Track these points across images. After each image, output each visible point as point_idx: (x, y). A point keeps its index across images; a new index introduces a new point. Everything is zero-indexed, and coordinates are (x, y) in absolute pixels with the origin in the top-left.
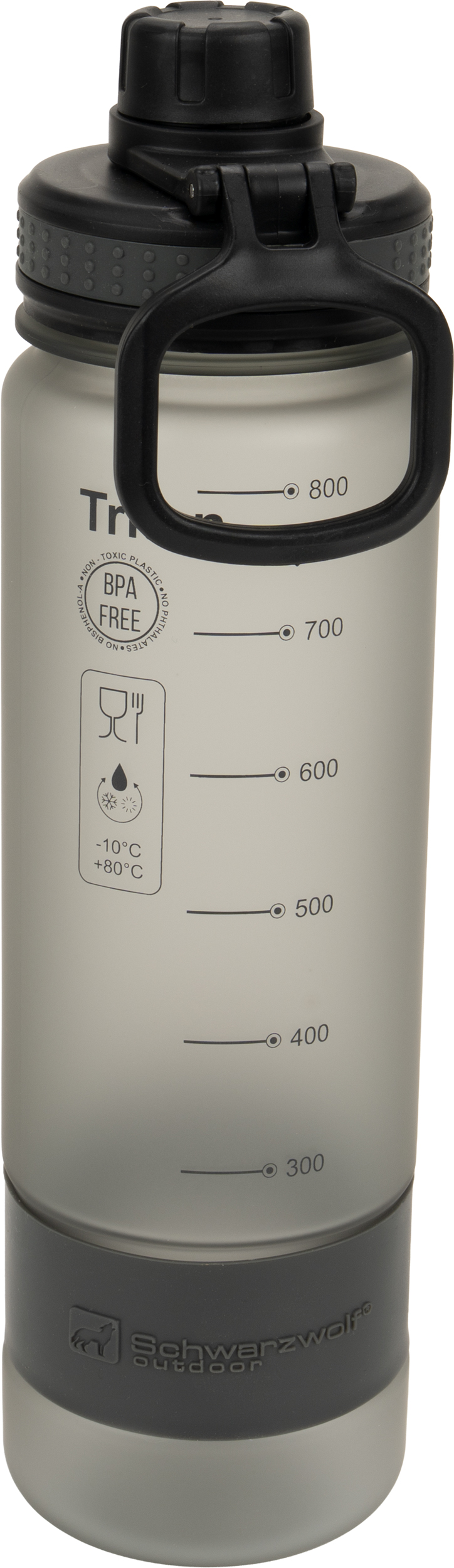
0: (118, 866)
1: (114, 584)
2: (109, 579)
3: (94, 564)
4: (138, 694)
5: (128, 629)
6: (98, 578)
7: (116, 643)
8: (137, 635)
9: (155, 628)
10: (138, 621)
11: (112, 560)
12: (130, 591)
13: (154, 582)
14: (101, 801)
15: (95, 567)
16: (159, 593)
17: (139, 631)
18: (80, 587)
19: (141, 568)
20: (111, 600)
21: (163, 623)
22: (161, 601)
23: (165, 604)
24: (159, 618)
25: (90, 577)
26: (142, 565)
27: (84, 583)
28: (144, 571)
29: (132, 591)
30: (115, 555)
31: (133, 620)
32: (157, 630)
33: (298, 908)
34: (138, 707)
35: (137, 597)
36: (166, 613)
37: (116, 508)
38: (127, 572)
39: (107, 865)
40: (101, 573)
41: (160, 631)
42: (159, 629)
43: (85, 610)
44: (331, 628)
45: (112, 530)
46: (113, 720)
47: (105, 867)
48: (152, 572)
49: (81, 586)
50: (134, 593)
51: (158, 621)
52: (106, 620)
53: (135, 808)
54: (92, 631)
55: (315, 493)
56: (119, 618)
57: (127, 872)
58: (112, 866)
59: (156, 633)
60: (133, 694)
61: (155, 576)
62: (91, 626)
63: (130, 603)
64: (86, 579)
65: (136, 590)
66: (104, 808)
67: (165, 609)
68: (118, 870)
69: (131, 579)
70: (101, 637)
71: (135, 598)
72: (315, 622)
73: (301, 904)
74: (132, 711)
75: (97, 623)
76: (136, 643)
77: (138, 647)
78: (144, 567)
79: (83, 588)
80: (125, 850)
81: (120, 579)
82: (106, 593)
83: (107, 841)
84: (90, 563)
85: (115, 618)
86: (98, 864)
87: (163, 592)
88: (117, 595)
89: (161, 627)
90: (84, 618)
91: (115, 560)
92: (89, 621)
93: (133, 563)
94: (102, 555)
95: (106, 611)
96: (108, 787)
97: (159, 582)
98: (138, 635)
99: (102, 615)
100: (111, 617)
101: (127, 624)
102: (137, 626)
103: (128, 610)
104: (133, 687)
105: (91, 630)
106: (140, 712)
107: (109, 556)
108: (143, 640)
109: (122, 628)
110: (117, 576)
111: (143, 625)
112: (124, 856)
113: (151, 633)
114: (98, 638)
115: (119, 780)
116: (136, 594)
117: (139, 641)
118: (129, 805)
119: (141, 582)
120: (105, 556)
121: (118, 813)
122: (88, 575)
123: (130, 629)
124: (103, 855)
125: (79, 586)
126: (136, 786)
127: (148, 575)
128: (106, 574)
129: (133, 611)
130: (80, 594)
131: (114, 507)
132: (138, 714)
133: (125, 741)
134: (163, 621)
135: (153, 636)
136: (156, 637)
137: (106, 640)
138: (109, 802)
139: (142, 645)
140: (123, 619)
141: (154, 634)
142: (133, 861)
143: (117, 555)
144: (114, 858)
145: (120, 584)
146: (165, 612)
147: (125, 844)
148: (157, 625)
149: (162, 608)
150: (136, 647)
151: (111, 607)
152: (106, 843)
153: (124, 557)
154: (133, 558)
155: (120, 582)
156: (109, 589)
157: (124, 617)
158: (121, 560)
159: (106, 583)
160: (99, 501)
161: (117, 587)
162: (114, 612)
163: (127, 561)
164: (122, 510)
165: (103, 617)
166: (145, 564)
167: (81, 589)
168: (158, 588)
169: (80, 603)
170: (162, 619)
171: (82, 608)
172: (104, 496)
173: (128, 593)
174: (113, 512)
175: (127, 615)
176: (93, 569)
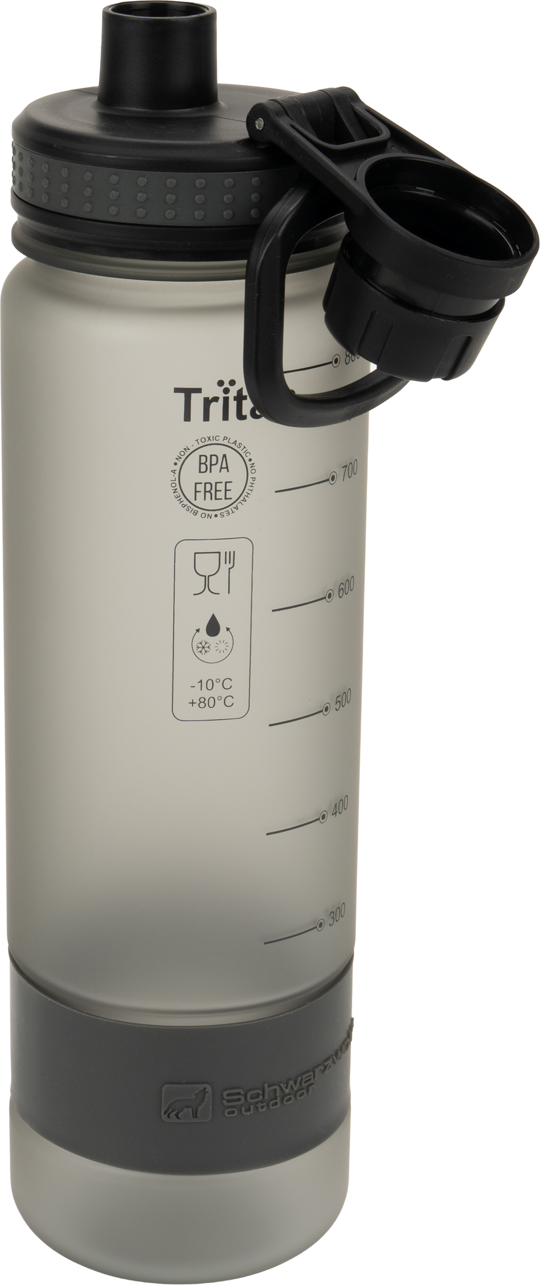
0: (212, 700)
1: (208, 463)
2: (203, 460)
3: (189, 449)
4: (230, 552)
5: (221, 499)
6: (194, 460)
7: (210, 513)
8: (229, 502)
9: (245, 493)
10: (230, 490)
11: (207, 443)
12: (223, 467)
13: (244, 455)
14: (195, 648)
15: (189, 452)
16: (248, 463)
17: (231, 499)
18: (174, 471)
19: (233, 446)
20: (205, 478)
21: (251, 488)
22: (249, 469)
23: (253, 471)
24: (249, 484)
25: (184, 461)
26: (233, 443)
27: (178, 467)
28: (236, 448)
29: (225, 466)
30: (209, 438)
31: (226, 490)
32: (247, 494)
33: (336, 703)
34: (230, 563)
35: (229, 470)
36: (254, 479)
37: (210, 399)
38: (220, 451)
39: (201, 702)
40: (194, 458)
41: (249, 496)
42: (248, 494)
43: (179, 490)
45: (206, 417)
46: (207, 579)
47: (199, 704)
48: (242, 447)
49: (175, 471)
50: (227, 468)
51: (248, 487)
52: (200, 496)
53: (225, 651)
54: (186, 507)
55: (348, 360)
56: (213, 491)
57: (220, 703)
58: (206, 702)
59: (246, 498)
60: (226, 553)
61: (245, 450)
62: (186, 502)
63: (224, 476)
64: (179, 464)
65: (228, 465)
66: (199, 655)
67: (253, 476)
68: (211, 704)
69: (225, 456)
70: (195, 509)
71: (228, 471)
72: (346, 466)
73: (339, 699)
74: (225, 567)
75: (192, 499)
76: (229, 509)
77: (230, 512)
78: (235, 444)
79: (177, 472)
80: (218, 686)
81: (214, 458)
82: (200, 472)
83: (201, 681)
84: (185, 449)
85: (209, 492)
86: (193, 703)
87: (252, 462)
88: (211, 472)
89: (249, 492)
90: (178, 497)
91: (210, 442)
92: (184, 499)
93: (226, 442)
94: (197, 440)
95: (200, 488)
96: (203, 635)
97: (248, 454)
98: (231, 501)
99: (196, 492)
100: (205, 492)
101: (220, 495)
102: (228, 495)
103: (222, 482)
104: (224, 547)
105: (185, 506)
106: (231, 567)
107: (203, 440)
108: (234, 505)
109: (216, 499)
110: (211, 456)
111: (234, 494)
112: (218, 691)
113: (242, 498)
114: (193, 512)
115: (213, 628)
116: (229, 468)
117: (231, 507)
118: (222, 647)
119: (232, 457)
120: (199, 441)
121: (212, 656)
122: (182, 460)
123: (223, 498)
124: (196, 694)
125: (172, 471)
126: (228, 629)
127: (239, 450)
128: (200, 456)
129: (226, 483)
130: (174, 478)
131: (209, 398)
132: (230, 569)
133: (219, 594)
134: (251, 486)
135: (243, 501)
136: (246, 501)
137: (200, 511)
138: (204, 647)
139: (234, 510)
140: (216, 491)
141: (244, 499)
142: (225, 693)
143: (211, 438)
144: (206, 694)
145: (214, 462)
146: (253, 478)
147: (218, 681)
148: (246, 490)
149: (250, 475)
150: (229, 513)
151: (205, 483)
152: (200, 683)
153: (217, 438)
154: (226, 438)
155: (214, 460)
156: (203, 468)
157: (218, 489)
158: (215, 442)
159: (200, 464)
160: (194, 396)
161: (211, 465)
162: (208, 486)
163: (221, 442)
164: (216, 399)
165: (197, 493)
166: (236, 441)
167: (174, 473)
168: (247, 459)
169: (174, 485)
170: (251, 485)
171: (176, 489)
172: (199, 391)
173: (221, 468)
174: (207, 402)
175: (221, 487)
176: (187, 454)
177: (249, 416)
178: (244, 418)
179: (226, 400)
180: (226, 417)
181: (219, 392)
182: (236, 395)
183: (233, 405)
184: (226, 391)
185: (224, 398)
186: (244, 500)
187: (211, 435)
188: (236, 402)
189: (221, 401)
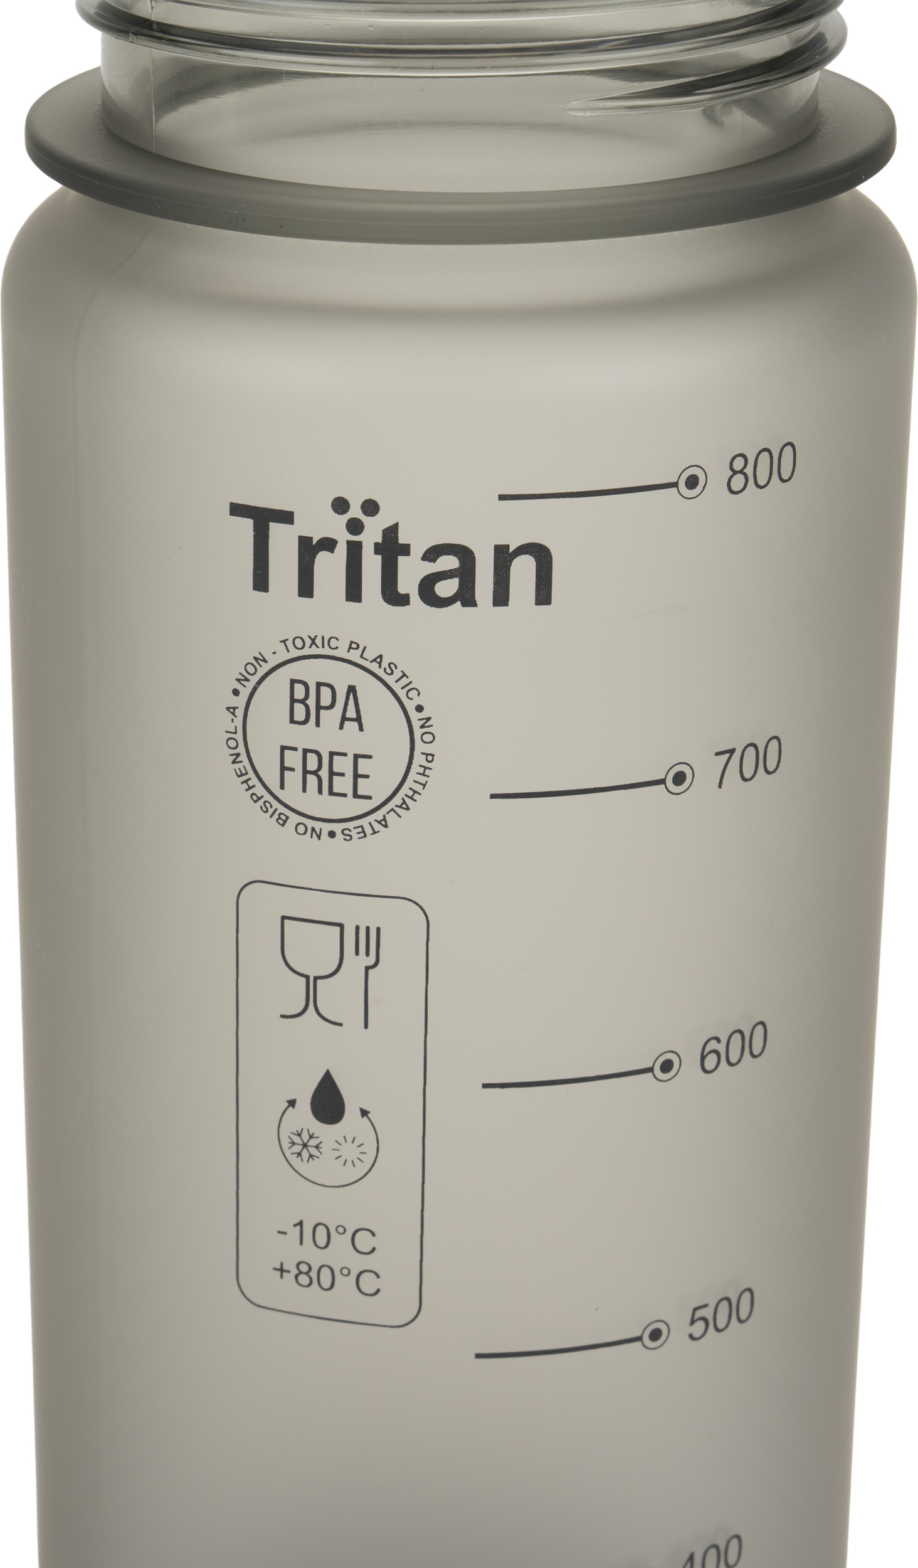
0: (326, 1273)
1: (311, 702)
2: (299, 692)
3: (265, 661)
4: (368, 929)
5: (345, 795)
6: (276, 689)
7: (318, 825)
8: (365, 806)
9: (405, 790)
10: (367, 777)
11: (307, 651)
12: (348, 716)
13: (402, 694)
14: (286, 1144)
15: (266, 668)
16: (414, 716)
17: (369, 798)
18: (232, 710)
19: (374, 667)
20: (305, 737)
21: (422, 779)
22: (418, 732)
23: (428, 738)
24: (415, 768)
25: (255, 689)
26: (375, 660)
27: (240, 702)
28: (380, 672)
29: (354, 716)
30: (313, 641)
31: (356, 776)
32: (410, 793)
33: (693, 1322)
34: (368, 954)
35: (365, 727)
36: (430, 758)
37: (314, 542)
38: (341, 676)
39: (301, 1273)
40: (278, 683)
41: (416, 796)
42: (415, 792)
43: (243, 757)
44: (761, 760)
45: (306, 588)
46: (311, 984)
47: (296, 1277)
48: (397, 674)
49: (234, 708)
50: (358, 719)
51: (413, 775)
52: (294, 779)
53: (362, 1157)
54: (261, 802)
55: (738, 482)
56: (324, 773)
57: (345, 1284)
58: (314, 1274)
59: (407, 800)
60: (357, 928)
61: (404, 681)
62: (259, 790)
63: (350, 740)
64: (245, 693)
65: (362, 714)
66: (294, 1159)
67: (428, 749)
68: (326, 1281)
69: (352, 690)
70: (283, 812)
71: (361, 729)
72: (732, 752)
73: (698, 1314)
74: (355, 964)
75: (274, 783)
76: (364, 822)
77: (368, 830)
78: (380, 663)
79: (240, 713)
80: (341, 1243)
81: (326, 693)
82: (292, 721)
83: (301, 1224)
84: (256, 659)
85: (315, 773)
86: (282, 1270)
87: (424, 715)
88: (318, 724)
89: (418, 788)
90: (242, 775)
91: (314, 651)
92: (254, 781)
93: (354, 656)
94: (284, 641)
95: (293, 759)
96: (304, 1111)
97: (413, 694)
98: (368, 805)
99: (283, 768)
100: (305, 772)
101: (343, 784)
102: (363, 787)
103: (345, 755)
104: (354, 914)
105: (259, 799)
106: (371, 960)
107: (299, 643)
108: (379, 815)
109: (331, 793)
110: (319, 685)
111: (377, 787)
112: (340, 1253)
113: (397, 800)
114: (276, 816)
115: (327, 1103)
116: (363, 721)
117: (371, 818)
118: (349, 1152)
119: (371, 693)
120: (289, 644)
121: (324, 1168)
122: (250, 685)
123: (350, 793)
124: (292, 1252)
125: (228, 709)
126: (364, 1113)
127: (390, 680)
128: (293, 683)
129: (356, 757)
130: (233, 725)
131: (311, 539)
132: (367, 969)
133: (340, 1025)
134: (423, 774)
135: (400, 807)
136: (408, 809)
137: (294, 819)
138: (306, 1146)
139: (377, 827)
140: (332, 774)
141: (404, 802)
142: (358, 1263)
143: (318, 641)
144: (316, 1258)
145: (326, 700)
146: (427, 755)
147: (341, 1230)
148: (409, 783)
149: (419, 747)
150: (363, 832)
151: (305, 751)
152: (298, 1228)
153: (333, 643)
154: (354, 646)
155: (326, 697)
156: (300, 712)
157: (335, 770)
158: (327, 651)
159: (293, 701)
160: (276, 530)
161: (319, 707)
162: (312, 761)
163: (342, 653)
164: (328, 544)
165: (286, 772)
166: (381, 657)
167: (233, 714)
168: (410, 707)
169: (232, 743)
170: (421, 770)
171: (238, 755)
172: (286, 517)
173: (344, 719)
174: (309, 550)
175: (343, 765)
176: (261, 672)
177: (415, 598)
178: (404, 600)
179: (355, 550)
180: (354, 592)
181: (336, 527)
182: (380, 540)
184: (355, 526)
185: (349, 543)
186: (404, 806)
187: (319, 632)
188: (380, 557)
189: (341, 550)
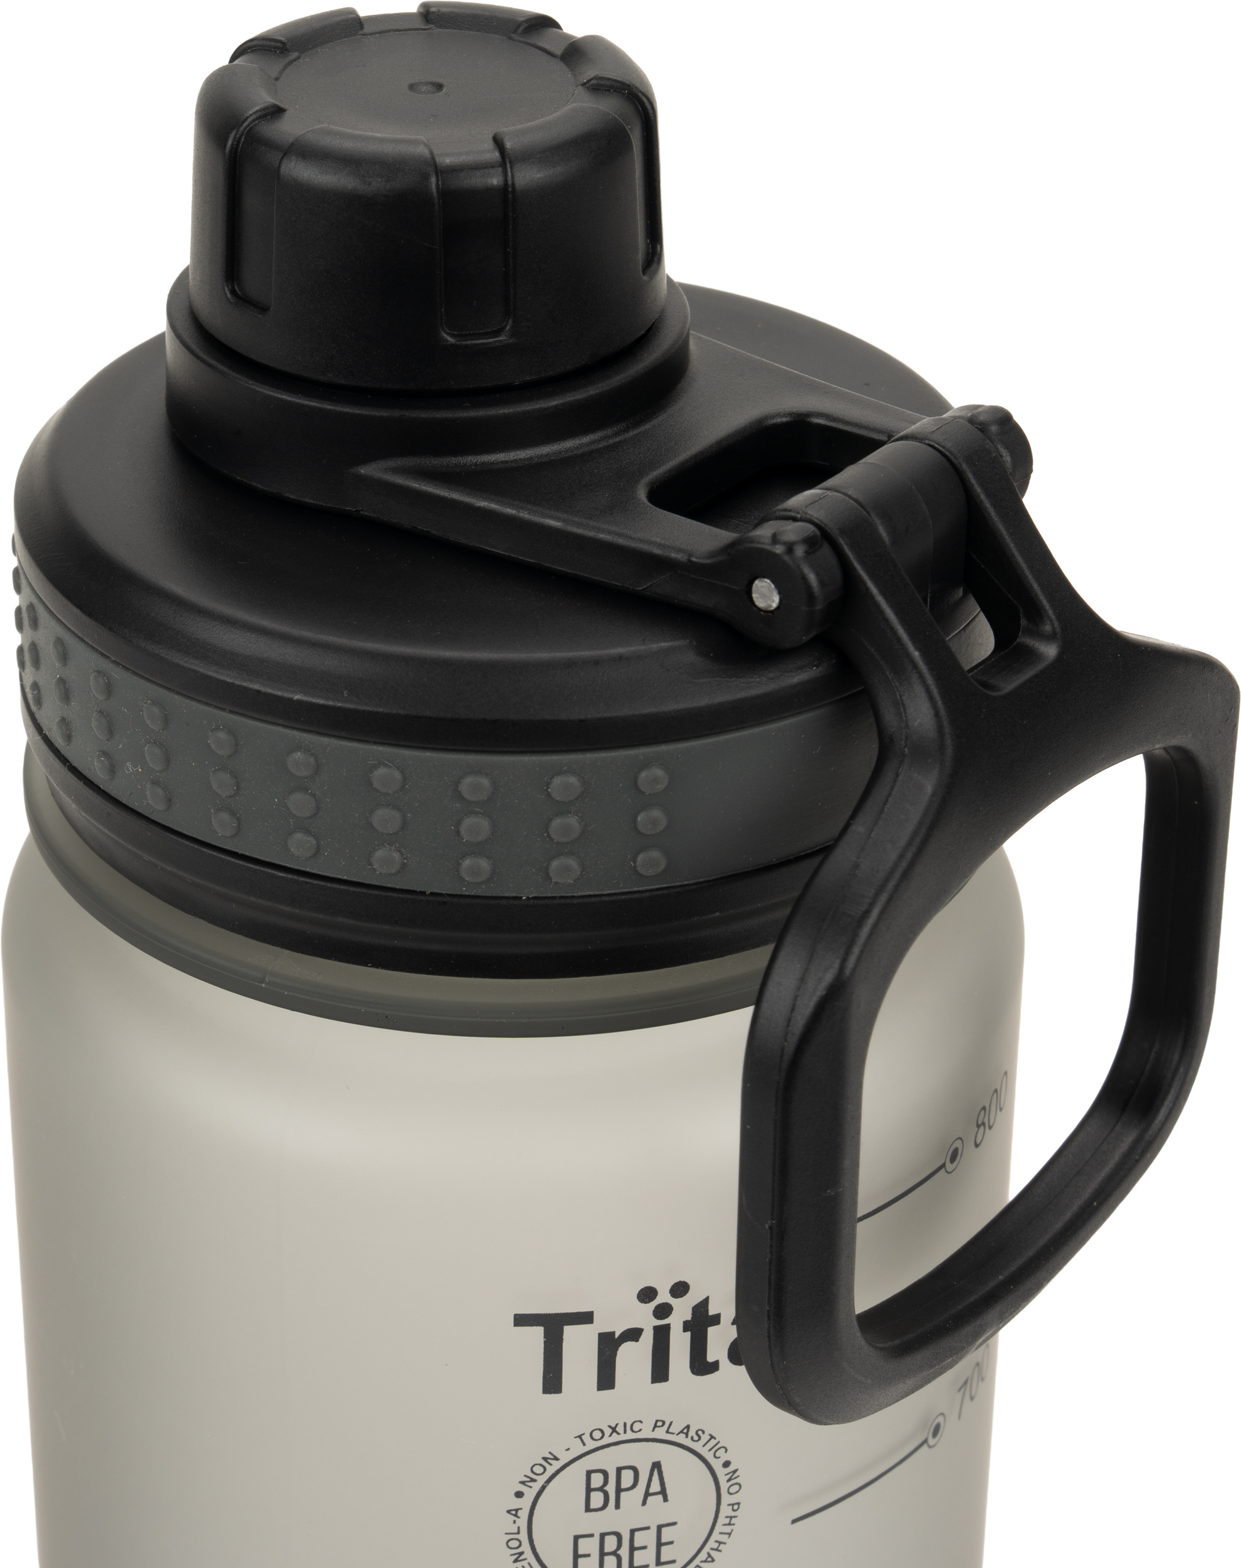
1: (611, 1488)
2: (597, 1480)
3: (556, 1459)
6: (571, 1482)
9: (711, 1544)
10: (671, 1543)
11: (606, 1441)
12: (651, 1491)
13: (709, 1457)
15: (557, 1465)
16: (721, 1472)
17: (674, 1562)
18: (514, 1512)
19: (681, 1439)
20: (603, 1522)
21: (728, 1529)
22: (724, 1486)
23: (735, 1489)
24: (722, 1519)
25: (543, 1488)
26: (682, 1432)
27: (525, 1503)
28: (687, 1442)
29: (659, 1490)
30: (614, 1430)
31: (659, 1544)
35: (669, 1497)
36: (736, 1507)
37: (617, 1336)
41: (722, 1547)
42: (720, 1543)
43: (528, 1554)
44: (980, 1374)
45: (606, 1379)
48: (705, 1438)
49: (517, 1510)
50: (663, 1492)
51: (719, 1528)
52: (588, 1564)
55: (980, 1134)
56: (624, 1552)
59: (713, 1553)
61: (712, 1443)
63: (654, 1513)
64: (529, 1495)
65: (667, 1485)
67: (734, 1499)
69: (657, 1466)
71: (666, 1500)
72: (967, 1381)
78: (687, 1433)
79: (524, 1515)
81: (627, 1475)
82: (588, 1509)
84: (545, 1459)
85: (613, 1553)
87: (731, 1469)
88: (617, 1506)
89: (723, 1538)
91: (615, 1438)
93: (660, 1433)
94: (580, 1437)
95: (589, 1546)
97: (721, 1453)
99: (576, 1556)
100: (602, 1554)
101: (645, 1557)
102: (667, 1553)
103: (648, 1528)
107: (597, 1435)
110: (619, 1470)
111: (681, 1549)
113: (702, 1556)
116: (668, 1492)
119: (676, 1464)
120: (586, 1438)
122: (537, 1486)
123: (652, 1563)
125: (509, 1512)
127: (697, 1446)
128: (589, 1473)
129: (660, 1527)
130: (516, 1526)
131: (613, 1333)
134: (730, 1524)
135: (705, 1561)
136: (713, 1560)
140: (632, 1549)
141: (709, 1556)
143: (620, 1429)
145: (627, 1482)
146: (733, 1505)
148: (716, 1536)
149: (726, 1499)
151: (603, 1536)
153: (636, 1427)
154: (659, 1424)
155: (627, 1478)
156: (597, 1499)
157: (636, 1545)
158: (630, 1435)
159: (589, 1490)
160: (570, 1333)
161: (619, 1490)
162: (611, 1543)
163: (647, 1433)
164: (633, 1334)
165: (580, 1560)
166: (688, 1427)
167: (516, 1515)
168: (717, 1465)
169: (514, 1544)
170: (727, 1521)
171: (521, 1553)
172: (586, 1318)
173: (647, 1494)
174: (609, 1345)
175: (646, 1539)
176: (551, 1470)
177: (725, 1363)
178: (714, 1367)
179: (662, 1336)
180: (660, 1372)
181: (644, 1318)
182: (689, 1317)
183: (680, 1345)
184: (663, 1311)
185: (656, 1328)
186: (710, 1559)
187: (619, 1419)
188: (688, 1334)
189: (647, 1338)
